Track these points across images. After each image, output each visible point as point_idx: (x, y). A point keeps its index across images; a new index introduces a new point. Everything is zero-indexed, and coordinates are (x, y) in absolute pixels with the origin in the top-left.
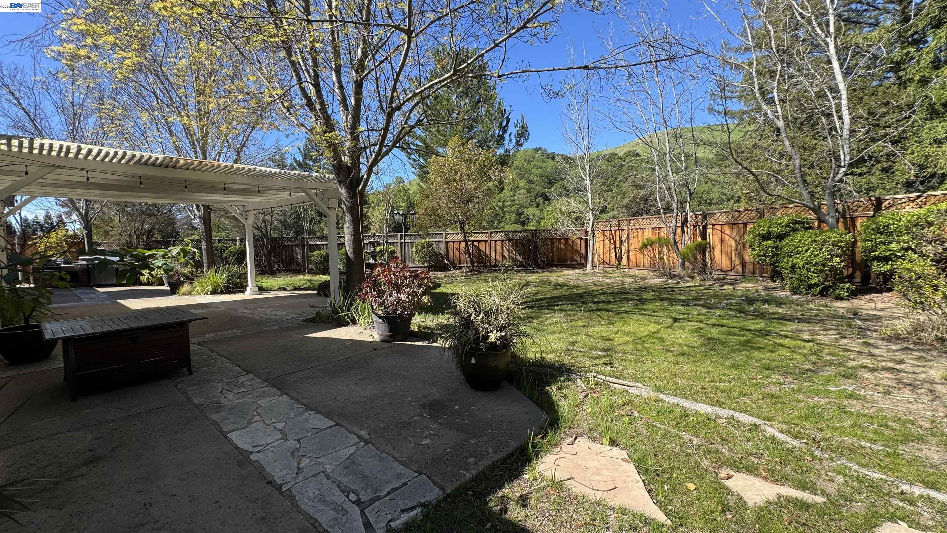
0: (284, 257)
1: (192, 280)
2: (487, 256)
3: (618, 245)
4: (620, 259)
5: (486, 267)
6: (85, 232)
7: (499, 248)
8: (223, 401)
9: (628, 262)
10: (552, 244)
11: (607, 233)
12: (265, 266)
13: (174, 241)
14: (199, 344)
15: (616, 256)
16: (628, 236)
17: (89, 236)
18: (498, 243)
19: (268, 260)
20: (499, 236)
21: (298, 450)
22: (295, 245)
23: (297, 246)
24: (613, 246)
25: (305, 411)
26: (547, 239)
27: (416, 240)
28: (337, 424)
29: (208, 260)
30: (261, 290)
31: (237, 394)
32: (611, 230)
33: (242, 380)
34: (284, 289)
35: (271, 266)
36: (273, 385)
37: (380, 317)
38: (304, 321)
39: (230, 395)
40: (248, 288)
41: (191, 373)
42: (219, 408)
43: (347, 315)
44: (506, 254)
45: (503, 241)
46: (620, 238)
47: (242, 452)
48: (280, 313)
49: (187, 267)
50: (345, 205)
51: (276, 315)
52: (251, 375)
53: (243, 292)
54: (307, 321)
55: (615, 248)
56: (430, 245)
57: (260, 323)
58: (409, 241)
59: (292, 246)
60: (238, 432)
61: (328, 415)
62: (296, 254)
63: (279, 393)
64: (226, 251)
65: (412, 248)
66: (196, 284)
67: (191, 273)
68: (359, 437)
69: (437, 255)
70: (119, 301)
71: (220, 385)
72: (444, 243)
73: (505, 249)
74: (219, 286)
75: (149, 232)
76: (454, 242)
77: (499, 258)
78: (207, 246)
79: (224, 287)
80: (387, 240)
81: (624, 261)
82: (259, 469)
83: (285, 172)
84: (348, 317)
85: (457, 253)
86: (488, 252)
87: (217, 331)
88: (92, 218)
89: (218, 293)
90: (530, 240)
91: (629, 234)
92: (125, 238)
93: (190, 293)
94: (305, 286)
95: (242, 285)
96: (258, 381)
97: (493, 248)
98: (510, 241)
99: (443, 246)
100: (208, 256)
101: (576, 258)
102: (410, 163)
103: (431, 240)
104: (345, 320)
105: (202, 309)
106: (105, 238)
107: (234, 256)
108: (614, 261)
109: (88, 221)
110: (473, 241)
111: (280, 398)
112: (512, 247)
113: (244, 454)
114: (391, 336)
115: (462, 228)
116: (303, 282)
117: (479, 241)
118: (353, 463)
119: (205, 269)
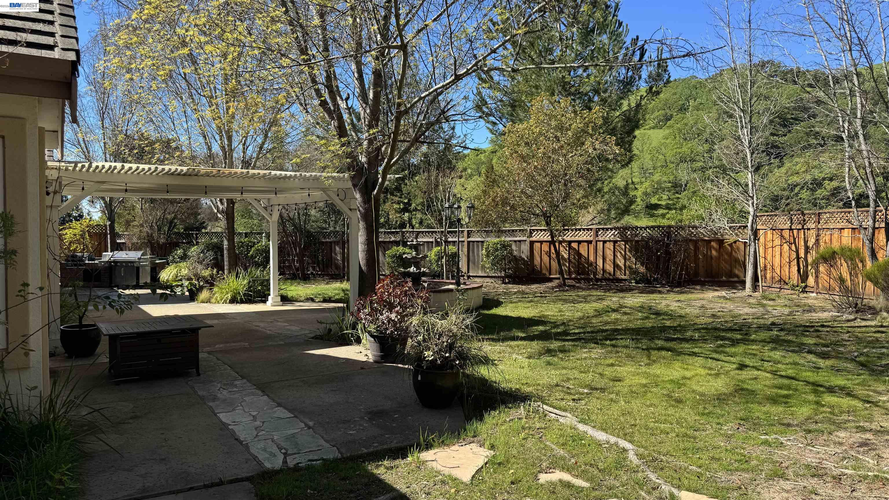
0: (320, 258)
1: (212, 285)
2: (591, 264)
3: (802, 254)
4: (804, 277)
5: (588, 280)
6: (108, 223)
7: (609, 254)
8: (219, 395)
9: (817, 282)
10: (697, 248)
11: (786, 234)
12: (297, 270)
13: (196, 234)
14: (209, 353)
15: (799, 271)
16: (817, 240)
17: (112, 227)
18: (608, 245)
19: (301, 261)
20: (610, 235)
21: (261, 427)
22: (335, 242)
23: (337, 243)
24: (794, 255)
25: (277, 407)
26: (687, 241)
27: (489, 239)
28: (296, 416)
29: (229, 262)
30: (285, 299)
31: (230, 392)
32: (791, 229)
33: (237, 382)
34: (312, 300)
35: (302, 268)
36: (259, 388)
37: (372, 336)
38: (313, 338)
39: (225, 392)
40: (270, 298)
41: (199, 374)
42: (215, 399)
43: (352, 334)
44: (621, 262)
45: (615, 242)
46: (806, 242)
47: (224, 424)
48: (294, 328)
49: (207, 269)
50: (359, 211)
51: (289, 330)
52: (245, 381)
53: (265, 302)
54: (316, 338)
55: (798, 258)
56: (505, 246)
57: (269, 337)
58: (479, 239)
59: (331, 242)
60: (224, 414)
61: (290, 411)
62: (336, 254)
63: (262, 394)
64: (253, 249)
65: (482, 250)
66: (216, 289)
67: (212, 276)
68: (306, 425)
69: (516, 260)
70: (140, 306)
71: (219, 385)
72: (528, 243)
73: (619, 255)
74: (239, 293)
75: (171, 222)
76: (541, 242)
77: (609, 268)
78: (229, 245)
79: (245, 295)
80: (446, 238)
81: (811, 281)
82: (233, 434)
83: (301, 174)
84: (352, 336)
85: (546, 258)
86: (592, 258)
87: (228, 342)
88: (115, 207)
89: (237, 302)
90: (657, 242)
91: (818, 235)
92: (146, 229)
93: (208, 301)
94: (337, 297)
95: (264, 293)
96: (249, 384)
97: (600, 252)
98: (626, 242)
99: (525, 248)
100: (229, 257)
101: (737, 272)
102: (488, 128)
103: (508, 239)
104: (349, 339)
105: (218, 319)
106: (127, 229)
107: (262, 255)
108: (795, 279)
109: (111, 210)
110: (570, 242)
111: (261, 398)
112: (630, 251)
113: (225, 425)
114: (382, 357)
115: (548, 224)
116: (337, 292)
117: (579, 242)
118: (294, 437)
119: (226, 272)
